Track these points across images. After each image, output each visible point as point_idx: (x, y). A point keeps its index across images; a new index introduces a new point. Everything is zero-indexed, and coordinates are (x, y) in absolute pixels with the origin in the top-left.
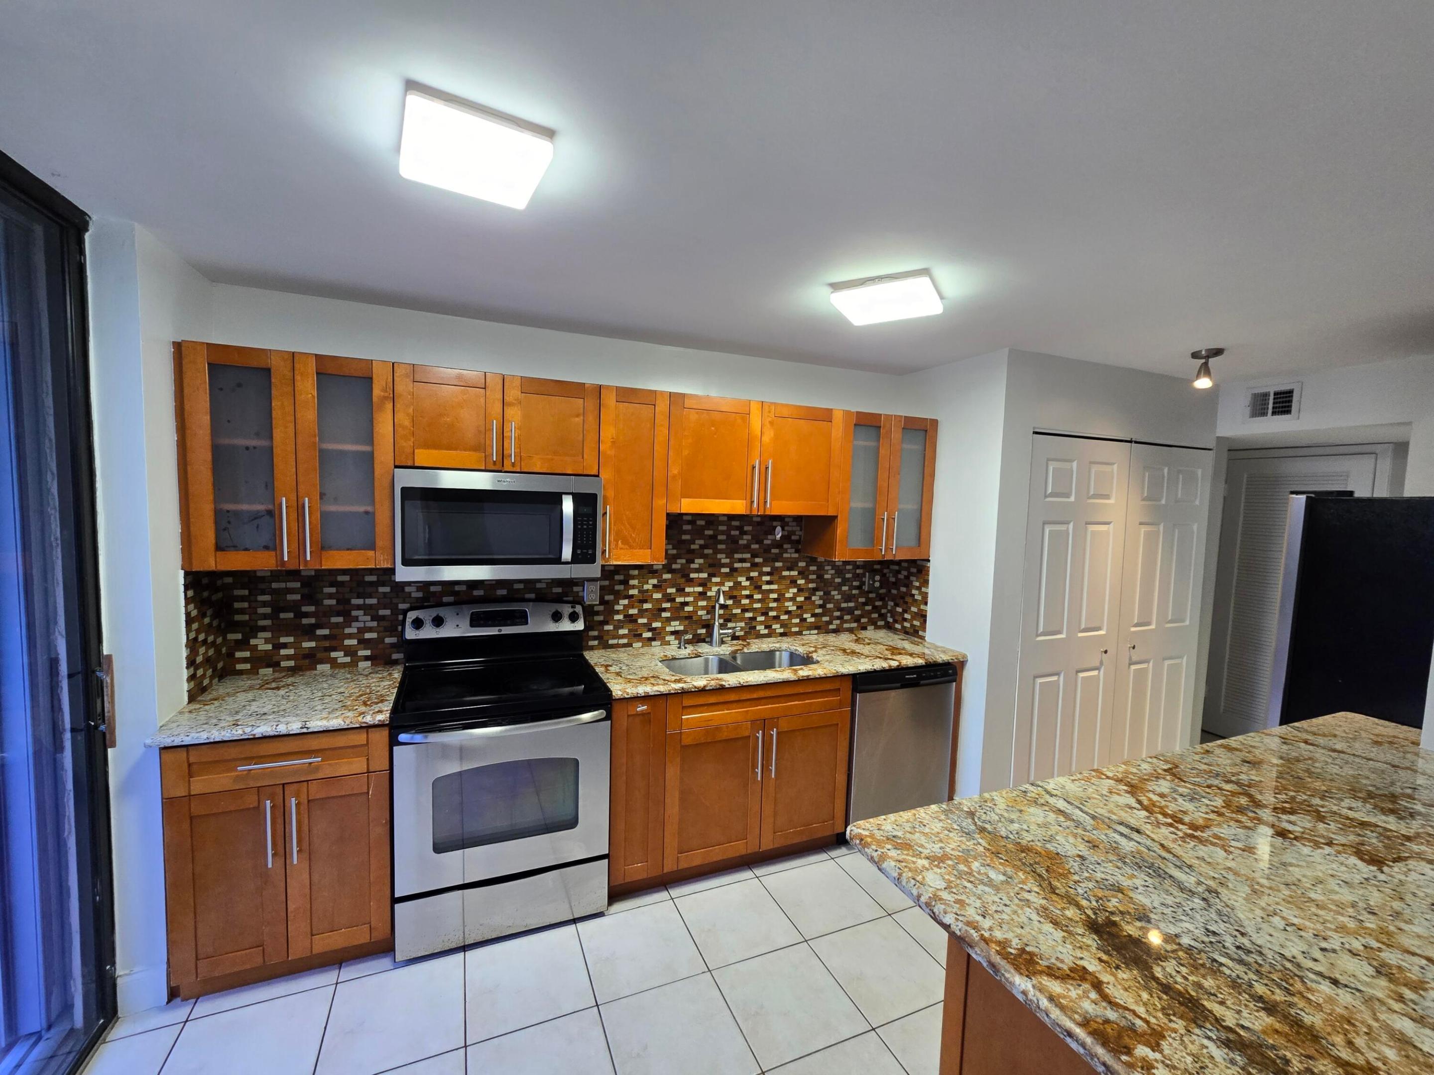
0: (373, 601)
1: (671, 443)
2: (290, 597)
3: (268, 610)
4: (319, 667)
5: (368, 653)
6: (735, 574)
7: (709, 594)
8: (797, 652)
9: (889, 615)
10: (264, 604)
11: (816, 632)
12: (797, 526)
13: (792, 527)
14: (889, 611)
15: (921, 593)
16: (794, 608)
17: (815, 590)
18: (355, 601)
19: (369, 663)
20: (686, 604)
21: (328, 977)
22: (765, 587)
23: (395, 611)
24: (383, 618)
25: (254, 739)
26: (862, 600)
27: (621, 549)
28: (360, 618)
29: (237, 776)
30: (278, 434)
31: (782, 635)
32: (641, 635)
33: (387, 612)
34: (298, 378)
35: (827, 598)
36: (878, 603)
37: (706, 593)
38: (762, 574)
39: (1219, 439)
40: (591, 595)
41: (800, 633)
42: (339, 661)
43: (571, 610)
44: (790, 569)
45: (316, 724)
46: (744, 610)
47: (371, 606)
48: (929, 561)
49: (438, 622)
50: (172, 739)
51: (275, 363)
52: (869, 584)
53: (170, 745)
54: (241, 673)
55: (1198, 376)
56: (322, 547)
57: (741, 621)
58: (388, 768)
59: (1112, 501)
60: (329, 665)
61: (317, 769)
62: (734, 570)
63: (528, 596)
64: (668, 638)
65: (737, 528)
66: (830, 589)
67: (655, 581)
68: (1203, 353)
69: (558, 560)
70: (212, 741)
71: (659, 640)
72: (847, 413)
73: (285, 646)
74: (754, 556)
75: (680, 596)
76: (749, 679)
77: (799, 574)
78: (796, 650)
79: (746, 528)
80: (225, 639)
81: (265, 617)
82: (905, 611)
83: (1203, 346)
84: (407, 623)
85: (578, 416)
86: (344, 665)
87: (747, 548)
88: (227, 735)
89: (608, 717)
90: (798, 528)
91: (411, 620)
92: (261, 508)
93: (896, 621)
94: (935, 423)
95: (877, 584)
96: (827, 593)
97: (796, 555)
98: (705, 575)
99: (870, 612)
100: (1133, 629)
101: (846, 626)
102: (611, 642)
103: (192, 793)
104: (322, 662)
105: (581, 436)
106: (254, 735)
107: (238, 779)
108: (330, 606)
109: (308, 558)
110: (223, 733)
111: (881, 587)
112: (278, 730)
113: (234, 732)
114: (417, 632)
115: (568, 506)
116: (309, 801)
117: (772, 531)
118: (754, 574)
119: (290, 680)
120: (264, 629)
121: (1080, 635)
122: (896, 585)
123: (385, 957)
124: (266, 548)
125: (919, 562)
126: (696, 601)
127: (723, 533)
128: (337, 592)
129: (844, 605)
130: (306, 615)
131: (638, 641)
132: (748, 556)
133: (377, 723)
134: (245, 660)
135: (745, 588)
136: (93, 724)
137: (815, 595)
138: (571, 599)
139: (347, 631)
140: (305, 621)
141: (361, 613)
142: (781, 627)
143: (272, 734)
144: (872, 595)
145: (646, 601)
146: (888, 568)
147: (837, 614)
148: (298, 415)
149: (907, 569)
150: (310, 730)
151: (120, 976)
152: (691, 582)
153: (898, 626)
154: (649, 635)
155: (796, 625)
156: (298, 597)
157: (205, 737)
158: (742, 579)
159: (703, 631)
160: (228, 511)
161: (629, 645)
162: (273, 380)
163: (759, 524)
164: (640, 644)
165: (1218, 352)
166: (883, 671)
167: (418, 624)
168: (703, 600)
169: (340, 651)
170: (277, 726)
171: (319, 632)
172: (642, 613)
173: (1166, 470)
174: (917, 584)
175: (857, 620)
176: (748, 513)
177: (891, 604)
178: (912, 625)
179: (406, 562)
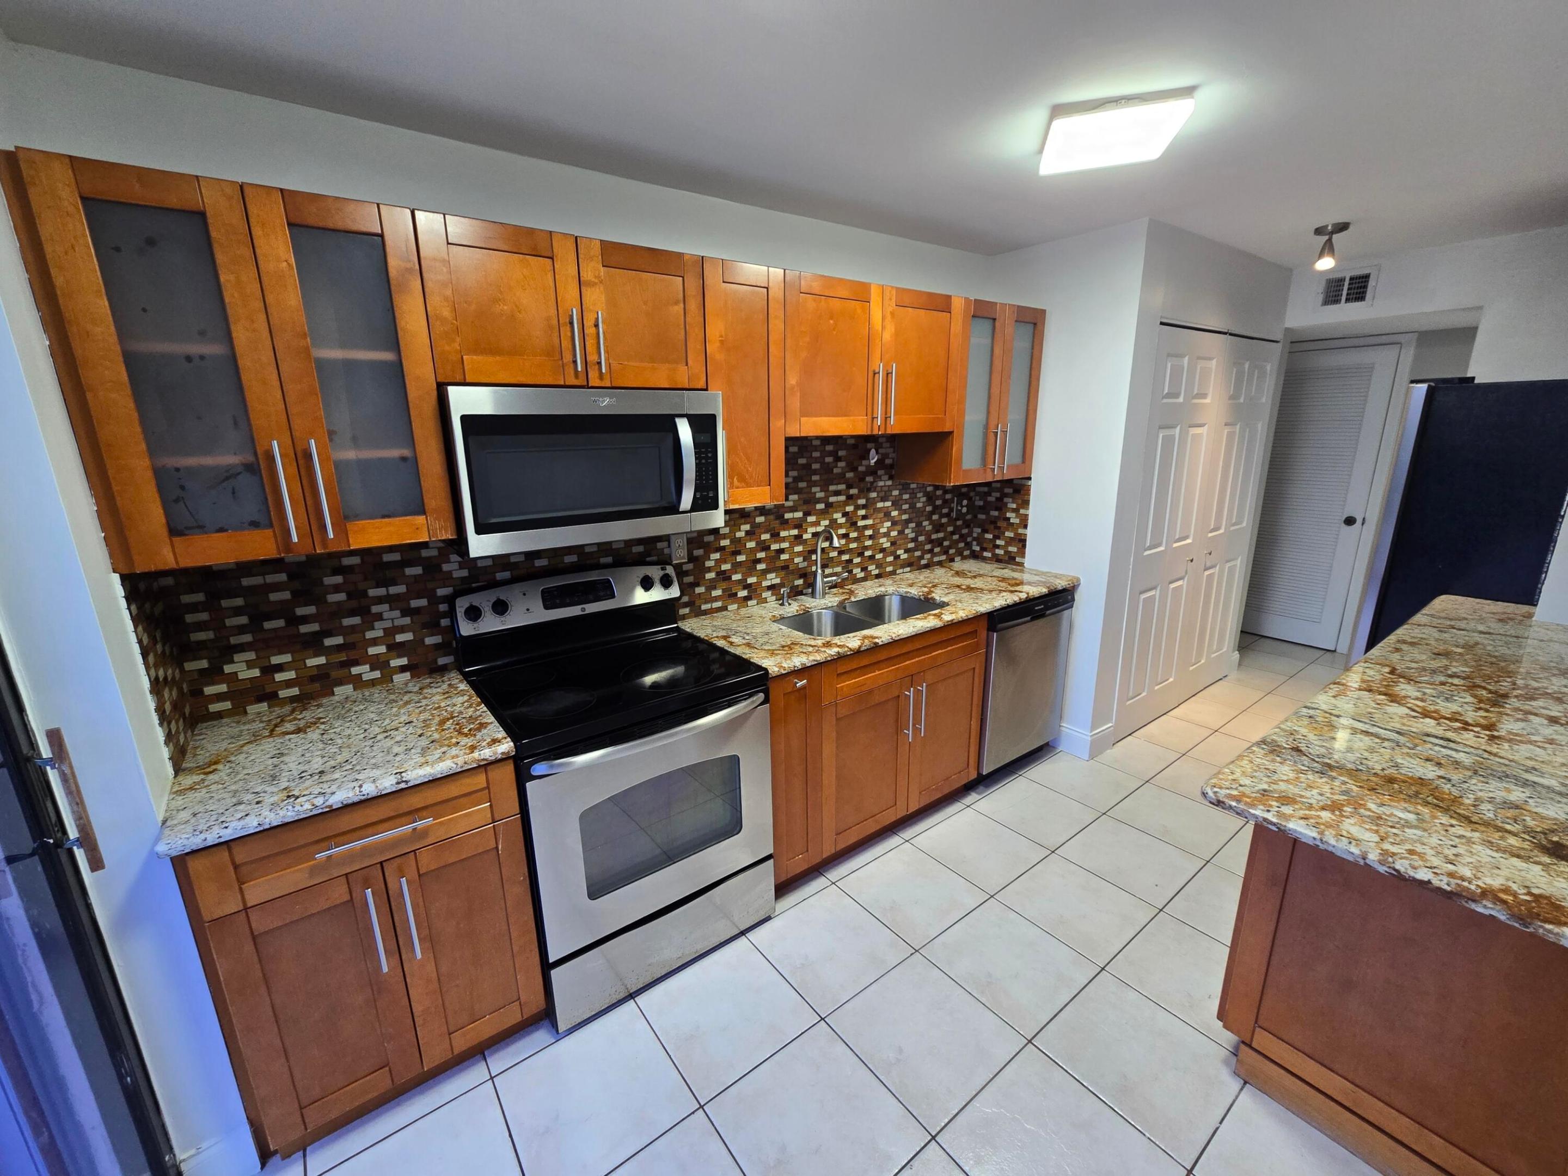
0: (401, 589)
1: (788, 341)
2: (274, 597)
3: (243, 620)
4: (337, 690)
5: (404, 661)
6: (830, 510)
7: (805, 536)
8: (908, 595)
9: (975, 543)
10: (237, 612)
11: (908, 569)
12: (891, 447)
13: (887, 449)
14: (974, 539)
15: (1018, 515)
16: (888, 545)
17: (907, 522)
18: (372, 592)
19: (407, 675)
20: (781, 551)
21: (476, 1074)
22: (861, 523)
23: (434, 601)
24: (417, 611)
25: (332, 812)
26: (950, 529)
27: (737, 488)
28: (385, 615)
29: (314, 867)
30: (240, 334)
31: (878, 576)
32: (736, 594)
33: (423, 602)
34: (257, 232)
35: (919, 530)
36: (965, 531)
37: (801, 536)
38: (858, 507)
39: (1288, 330)
40: (680, 554)
41: (893, 573)
42: (365, 677)
43: (661, 573)
44: (883, 499)
45: (417, 775)
46: (841, 553)
47: (398, 597)
48: (1030, 478)
49: (501, 608)
50: (202, 836)
51: (211, 201)
52: (957, 510)
53: (202, 846)
54: (219, 715)
55: (1321, 255)
56: (343, 518)
57: (838, 566)
58: (518, 812)
59: (1208, 401)
60: (351, 686)
61: (425, 833)
62: (829, 505)
63: (603, 560)
64: (764, 595)
65: (830, 454)
66: (922, 519)
67: (747, 527)
68: (1330, 228)
69: (673, 509)
70: (267, 826)
71: (755, 598)
72: (967, 300)
73: (280, 668)
74: (850, 487)
75: (775, 542)
76: (900, 632)
77: (893, 505)
78: (907, 592)
79: (841, 453)
80: (182, 671)
81: (241, 630)
82: (997, 537)
83: (1329, 220)
84: (459, 615)
85: (676, 303)
86: (373, 683)
87: (841, 478)
88: (289, 814)
89: (766, 701)
90: (892, 450)
91: (463, 610)
92: (230, 459)
93: (984, 549)
94: (1043, 312)
95: (964, 510)
96: (919, 524)
97: (890, 483)
98: (799, 514)
99: (957, 542)
100: (1210, 535)
101: (936, 559)
102: (704, 607)
103: (249, 905)
104: (341, 683)
105: (683, 332)
106: (331, 806)
107: (313, 871)
108: (338, 603)
109: (331, 535)
110: (282, 813)
111: (968, 513)
112: (364, 792)
113: (298, 808)
114: (476, 625)
115: (685, 432)
116: (420, 876)
117: (865, 456)
118: (849, 509)
119: (308, 715)
120: (241, 648)
121: (1175, 545)
122: (984, 509)
123: (537, 1029)
124: (254, 525)
125: (1015, 482)
126: (792, 546)
127: (816, 460)
128: (345, 582)
129: (934, 536)
130: (305, 620)
131: (732, 603)
132: (842, 487)
133: (500, 757)
134: (219, 697)
135: (841, 526)
136: (51, 841)
137: (908, 528)
138: (654, 558)
139: (370, 635)
140: (304, 629)
141: (385, 607)
142: (876, 568)
143: (356, 799)
144: (959, 523)
145: (739, 553)
146: (974, 490)
147: (928, 547)
148: (270, 299)
149: (998, 490)
150: (410, 784)
151: (184, 1160)
152: (785, 524)
153: (987, 554)
154: (743, 593)
155: (890, 564)
156: (286, 595)
157: (255, 824)
158: (837, 516)
159: (800, 582)
160: (177, 470)
161: (724, 608)
162: (214, 234)
163: (855, 446)
164: (735, 606)
165: (1342, 227)
167: (474, 614)
168: (798, 545)
169: (365, 664)
170: (361, 786)
171: (328, 642)
172: (736, 566)
173: (1247, 366)
174: (1014, 506)
175: (946, 552)
176: (869, 433)
177: (977, 530)
178: (1007, 552)
179: (480, 530)
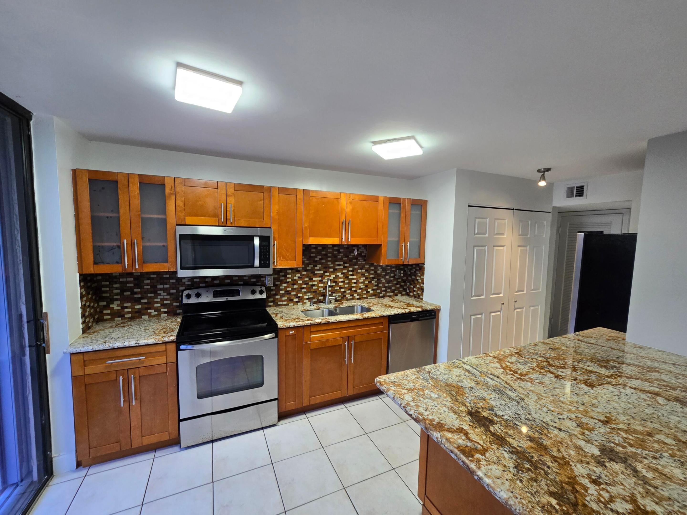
0: (168, 286)
1: (304, 212)
2: (129, 285)
3: (118, 291)
4: (143, 317)
5: (166, 310)
6: (336, 271)
7: (324, 281)
8: (364, 307)
9: (408, 289)
10: (117, 288)
11: (374, 297)
12: (364, 249)
13: (362, 249)
14: (408, 287)
15: (421, 279)
16: (364, 287)
17: (373, 278)
18: (159, 287)
19: (166, 315)
20: (314, 285)
21: (151, 455)
22: (350, 277)
23: (177, 290)
24: (172, 294)
25: (114, 349)
26: (395, 282)
27: (282, 261)
28: (162, 294)
29: (106, 366)
30: (121, 211)
31: (358, 299)
32: (293, 300)
33: (174, 291)
34: (131, 185)
35: (379, 282)
36: (403, 284)
37: (323, 280)
38: (348, 271)
39: (554, 208)
40: (269, 282)
41: (366, 298)
42: (152, 314)
43: (260, 289)
44: (361, 269)
45: (143, 342)
46: (340, 288)
47: (166, 289)
48: (424, 264)
49: (198, 295)
50: (76, 349)
51: (120, 178)
52: (398, 275)
53: (75, 352)
54: (106, 320)
55: (540, 180)
56: (143, 262)
57: (339, 293)
58: (176, 361)
59: (505, 236)
60: (148, 316)
61: (143, 362)
62: (335, 270)
63: (240, 283)
64: (305, 301)
65: (336, 250)
66: (380, 277)
67: (299, 275)
68: (542, 170)
69: (252, 266)
70: (94, 350)
71: (301, 302)
72: (386, 197)
73: (127, 307)
74: (345, 263)
75: (311, 282)
76: (341, 319)
77: (366, 271)
78: (364, 305)
79: (341, 250)
80: (98, 304)
81: (117, 294)
82: (414, 287)
83: (542, 167)
84: (184, 296)
85: (261, 200)
86: (154, 316)
87: (341, 259)
88: (102, 347)
89: (276, 337)
90: (365, 250)
91: (185, 295)
92: (114, 244)
93: (410, 292)
94: (426, 202)
95: (402, 275)
96: (379, 280)
97: (364, 262)
98: (322, 272)
99: (399, 288)
100: (516, 293)
101: (388, 294)
102: (279, 303)
103: (86, 374)
104: (144, 314)
105: (263, 210)
106: (114, 347)
107: (106, 367)
108: (147, 289)
109: (137, 267)
110: (99, 346)
111: (404, 276)
112: (125, 345)
113: (104, 346)
114: (188, 300)
115: (257, 242)
116: (140, 376)
117: (353, 252)
118: (345, 271)
119: (129, 323)
120: (116, 300)
121: (491, 296)
122: (410, 275)
123: (176, 446)
124: (117, 263)
125: (420, 265)
126: (318, 284)
127: (330, 253)
128: (151, 282)
129: (387, 285)
130: (136, 293)
131: (291, 303)
132: (342, 263)
133: (170, 341)
134: (108, 314)
135: (341, 278)
136: (39, 343)
137: (373, 280)
138: (260, 284)
139: (156, 300)
140: (136, 296)
141: (162, 291)
142: (358, 295)
143: (122, 346)
144: (400, 280)
145: (295, 284)
146: (407, 268)
147: (384, 289)
148: (131, 202)
149: (415, 268)
150: (139, 345)
151: (54, 457)
152: (315, 275)
153: (411, 294)
154: (297, 300)
155: (365, 294)
156: (132, 285)
157: (91, 348)
158: (339, 274)
159: (322, 298)
160: (99, 246)
161: (288, 305)
162: (119, 186)
163: (347, 248)
164: (292, 304)
165: (548, 170)
166: (403, 314)
167: (189, 296)
168: (321, 283)
169: (153, 309)
170: (124, 343)
171: (143, 301)
172: (293, 290)
173: (530, 222)
174: (419, 275)
175: (393, 291)
176: (340, 244)
177: (408, 284)
178: (417, 294)
179: (182, 268)
